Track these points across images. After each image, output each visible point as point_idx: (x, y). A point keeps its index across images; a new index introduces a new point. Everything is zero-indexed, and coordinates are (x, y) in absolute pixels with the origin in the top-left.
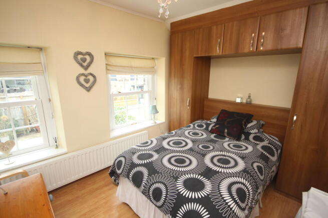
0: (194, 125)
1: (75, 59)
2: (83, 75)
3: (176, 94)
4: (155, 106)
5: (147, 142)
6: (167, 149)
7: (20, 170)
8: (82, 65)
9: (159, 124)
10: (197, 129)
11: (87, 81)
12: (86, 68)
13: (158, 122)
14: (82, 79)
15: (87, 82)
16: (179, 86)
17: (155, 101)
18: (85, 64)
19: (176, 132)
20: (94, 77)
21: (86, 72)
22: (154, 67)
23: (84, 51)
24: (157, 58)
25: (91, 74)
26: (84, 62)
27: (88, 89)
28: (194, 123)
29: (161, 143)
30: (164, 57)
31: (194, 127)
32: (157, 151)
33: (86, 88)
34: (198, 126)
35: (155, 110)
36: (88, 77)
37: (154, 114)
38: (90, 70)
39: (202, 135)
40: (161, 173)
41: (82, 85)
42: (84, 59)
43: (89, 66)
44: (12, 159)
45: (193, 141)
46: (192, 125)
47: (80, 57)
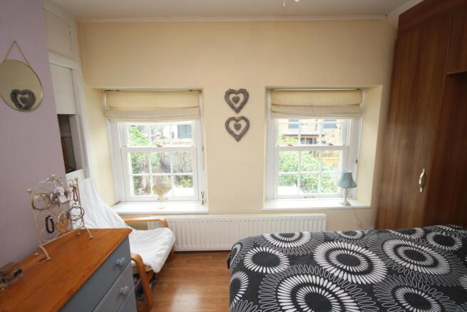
0: (427, 232)
1: (226, 100)
2: (233, 119)
3: (397, 157)
4: (350, 174)
5: (292, 235)
6: (315, 264)
7: (162, 218)
8: (233, 107)
9: (355, 209)
10: (431, 246)
11: (237, 127)
12: (238, 111)
13: (353, 204)
14: (232, 124)
15: (238, 129)
16: (404, 142)
17: (356, 165)
18: (237, 106)
19: (364, 236)
20: (247, 121)
21: (237, 116)
22: (358, 105)
23: (237, 88)
24: (366, 89)
25: (243, 118)
26: (236, 102)
27: (238, 138)
28: (429, 228)
29: (315, 247)
30: (381, 84)
31: (424, 237)
32: (293, 259)
33: (236, 136)
34: (437, 239)
35: (349, 181)
36: (240, 122)
37: (347, 188)
38: (243, 113)
39: (436, 264)
40: (260, 305)
41: (231, 132)
42: (237, 99)
43: (241, 107)
44: (164, 204)
45: (392, 271)
46: (420, 231)
47: (232, 96)
